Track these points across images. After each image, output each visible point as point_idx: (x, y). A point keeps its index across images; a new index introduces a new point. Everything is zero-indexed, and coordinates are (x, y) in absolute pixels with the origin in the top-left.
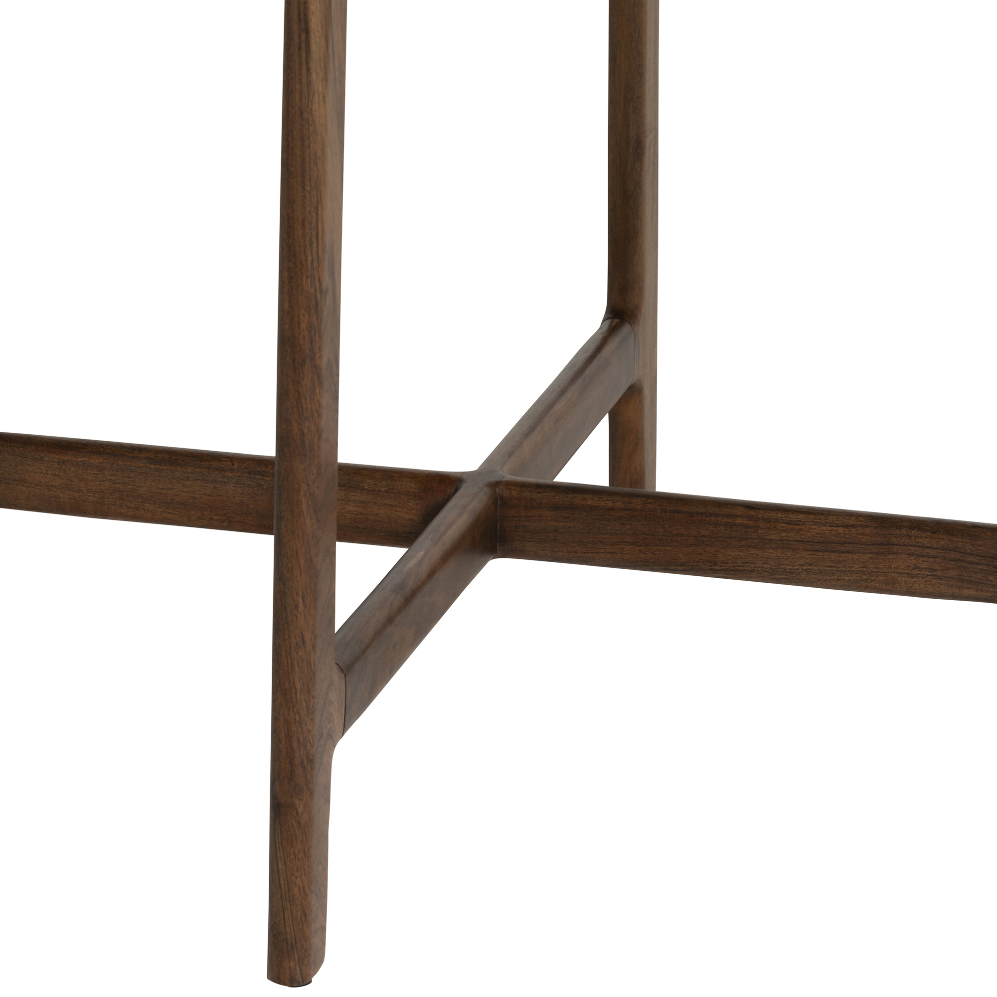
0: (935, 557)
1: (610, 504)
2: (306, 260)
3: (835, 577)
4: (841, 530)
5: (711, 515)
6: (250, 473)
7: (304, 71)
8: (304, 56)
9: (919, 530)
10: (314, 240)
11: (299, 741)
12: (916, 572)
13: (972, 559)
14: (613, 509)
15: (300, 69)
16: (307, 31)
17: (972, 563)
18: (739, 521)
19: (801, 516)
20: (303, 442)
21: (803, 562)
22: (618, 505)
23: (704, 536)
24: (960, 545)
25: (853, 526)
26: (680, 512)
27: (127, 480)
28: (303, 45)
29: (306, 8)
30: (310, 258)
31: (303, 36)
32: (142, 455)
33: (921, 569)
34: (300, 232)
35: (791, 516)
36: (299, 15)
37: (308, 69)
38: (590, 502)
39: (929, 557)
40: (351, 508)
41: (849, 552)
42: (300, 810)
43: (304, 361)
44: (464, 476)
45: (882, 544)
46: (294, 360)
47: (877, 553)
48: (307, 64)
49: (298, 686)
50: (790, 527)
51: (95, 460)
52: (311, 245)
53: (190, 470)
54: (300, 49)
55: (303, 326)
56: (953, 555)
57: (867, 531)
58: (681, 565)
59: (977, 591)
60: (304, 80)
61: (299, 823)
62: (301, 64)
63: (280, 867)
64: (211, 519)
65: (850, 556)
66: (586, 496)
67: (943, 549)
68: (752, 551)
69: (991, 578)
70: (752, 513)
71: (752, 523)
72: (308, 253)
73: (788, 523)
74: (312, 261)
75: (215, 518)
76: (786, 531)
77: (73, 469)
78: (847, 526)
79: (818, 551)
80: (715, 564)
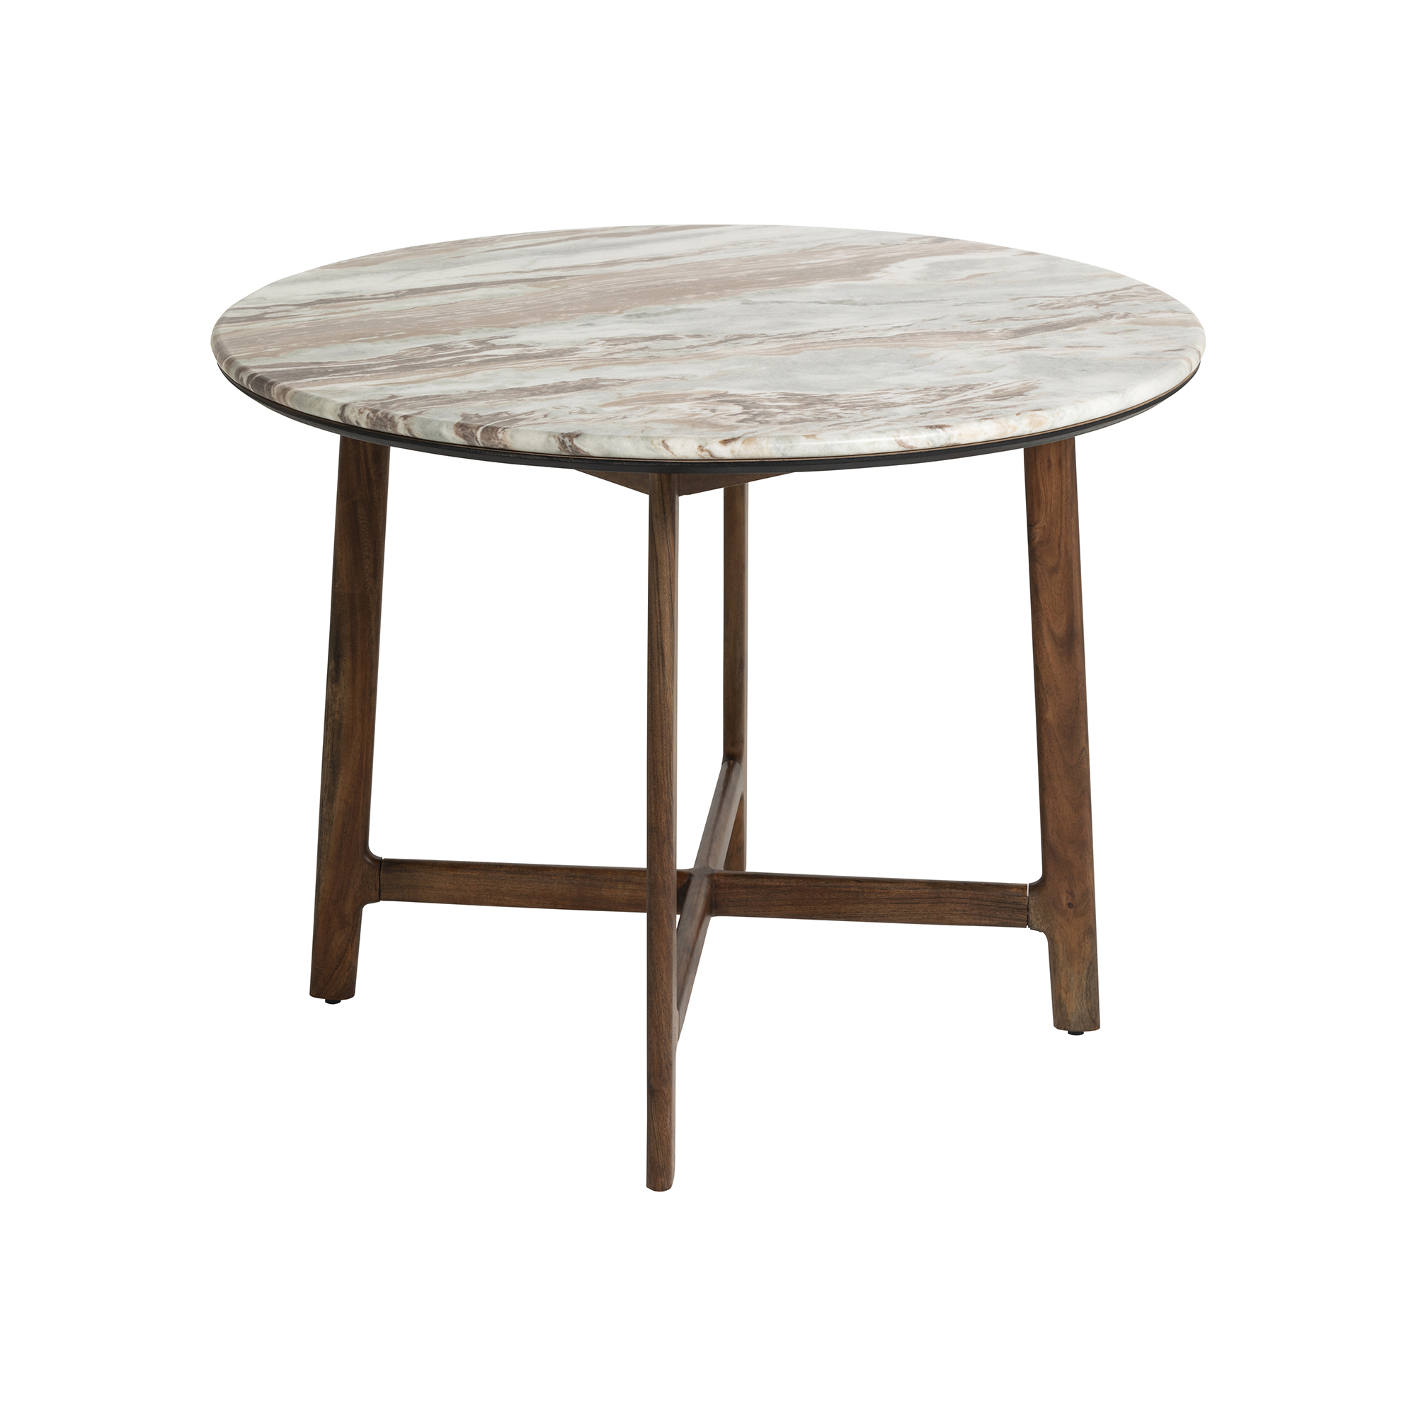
0: (966, 903)
1: (778, 884)
2: (664, 784)
3: (908, 918)
4: (911, 891)
5: (836, 886)
6: (566, 876)
7: (661, 676)
8: (661, 668)
9: (956, 889)
10: (669, 772)
11: (665, 1054)
12: (955, 912)
13: (987, 903)
14: (780, 886)
15: (659, 676)
16: (663, 655)
17: (987, 906)
18: (853, 889)
19: (888, 885)
20: (664, 886)
21: (890, 910)
22: (783, 884)
23: (833, 899)
24: (980, 896)
25: (918, 889)
26: (818, 886)
27: (494, 884)
28: (661, 662)
29: (662, 641)
30: (666, 782)
31: (661, 657)
32: (502, 869)
33: (958, 911)
34: (661, 768)
35: (882, 885)
36: (658, 645)
37: (664, 676)
38: (766, 883)
39: (963, 903)
40: (627, 893)
41: (916, 903)
42: (666, 1093)
43: (664, 841)
44: (692, 872)
45: (935, 898)
46: (658, 840)
47: (932, 903)
48: (663, 672)
49: (664, 1023)
50: (882, 891)
51: (475, 874)
52: (667, 775)
53: (531, 876)
54: (659, 664)
55: (663, 821)
56: (976, 902)
57: (927, 891)
58: (819, 915)
59: (990, 920)
60: (662, 682)
61: (665, 1100)
62: (659, 673)
63: (655, 1125)
64: (544, 903)
65: (917, 905)
66: (764, 880)
67: (970, 899)
68: (861, 906)
69: (998, 913)
70: (859, 884)
71: (860, 890)
72: (665, 780)
73: (881, 889)
74: (668, 784)
75: (547, 902)
76: (880, 893)
77: (462, 879)
78: (915, 889)
79: (898, 904)
80: (839, 914)
